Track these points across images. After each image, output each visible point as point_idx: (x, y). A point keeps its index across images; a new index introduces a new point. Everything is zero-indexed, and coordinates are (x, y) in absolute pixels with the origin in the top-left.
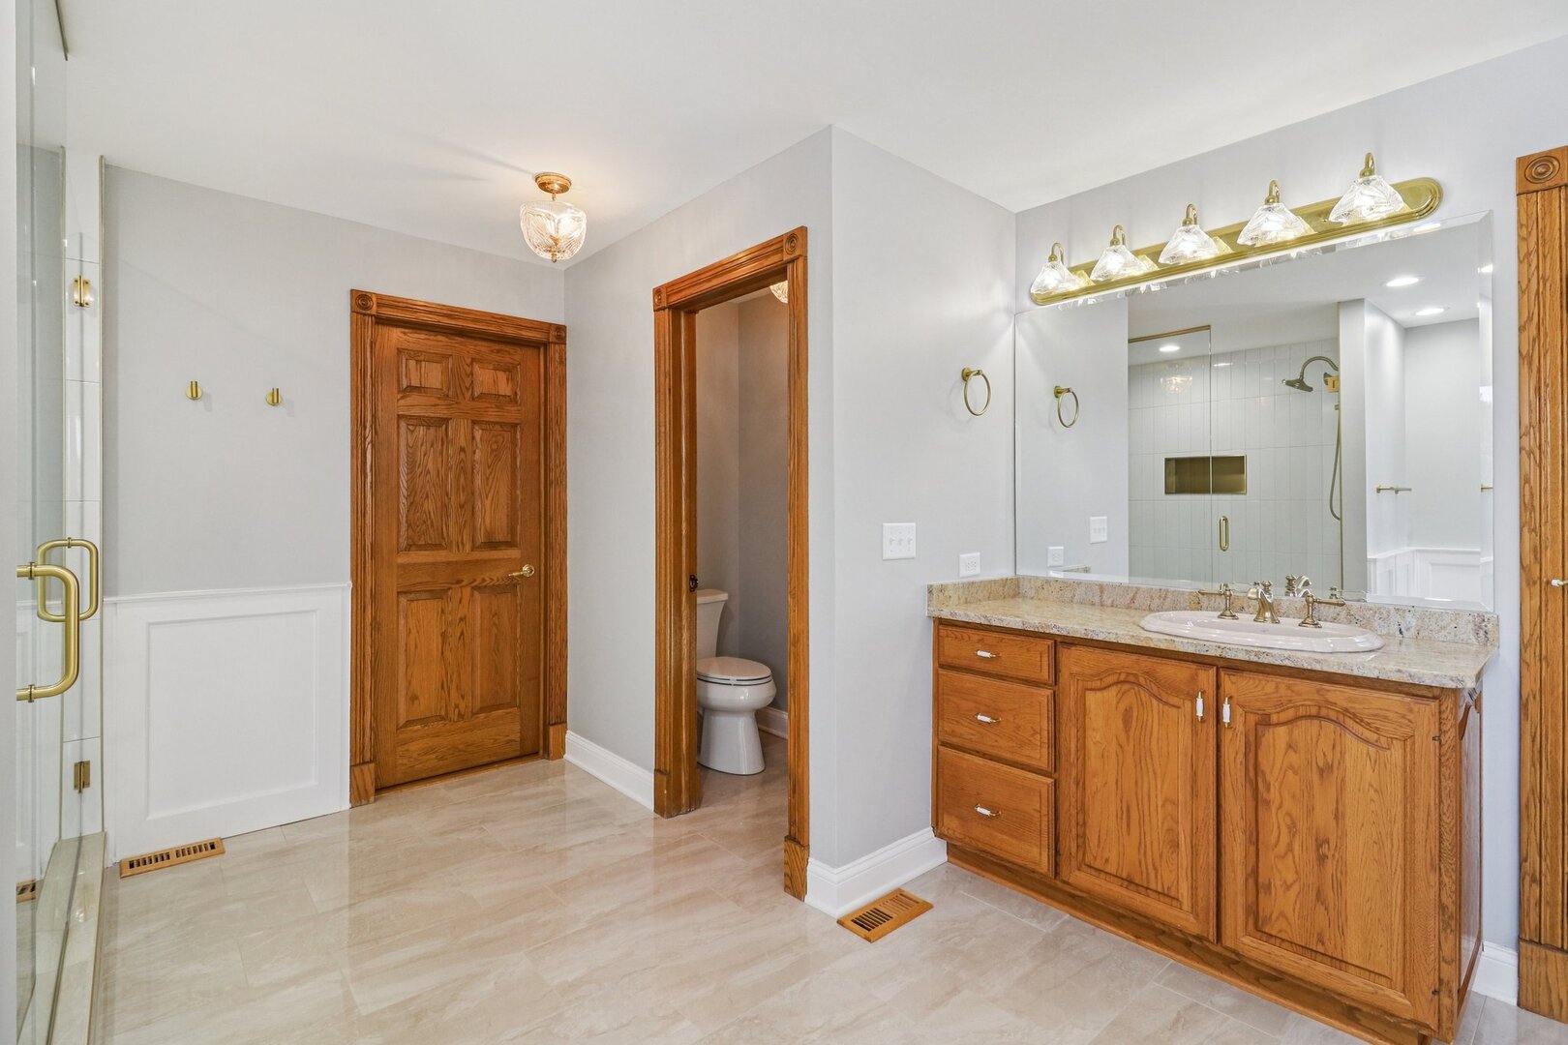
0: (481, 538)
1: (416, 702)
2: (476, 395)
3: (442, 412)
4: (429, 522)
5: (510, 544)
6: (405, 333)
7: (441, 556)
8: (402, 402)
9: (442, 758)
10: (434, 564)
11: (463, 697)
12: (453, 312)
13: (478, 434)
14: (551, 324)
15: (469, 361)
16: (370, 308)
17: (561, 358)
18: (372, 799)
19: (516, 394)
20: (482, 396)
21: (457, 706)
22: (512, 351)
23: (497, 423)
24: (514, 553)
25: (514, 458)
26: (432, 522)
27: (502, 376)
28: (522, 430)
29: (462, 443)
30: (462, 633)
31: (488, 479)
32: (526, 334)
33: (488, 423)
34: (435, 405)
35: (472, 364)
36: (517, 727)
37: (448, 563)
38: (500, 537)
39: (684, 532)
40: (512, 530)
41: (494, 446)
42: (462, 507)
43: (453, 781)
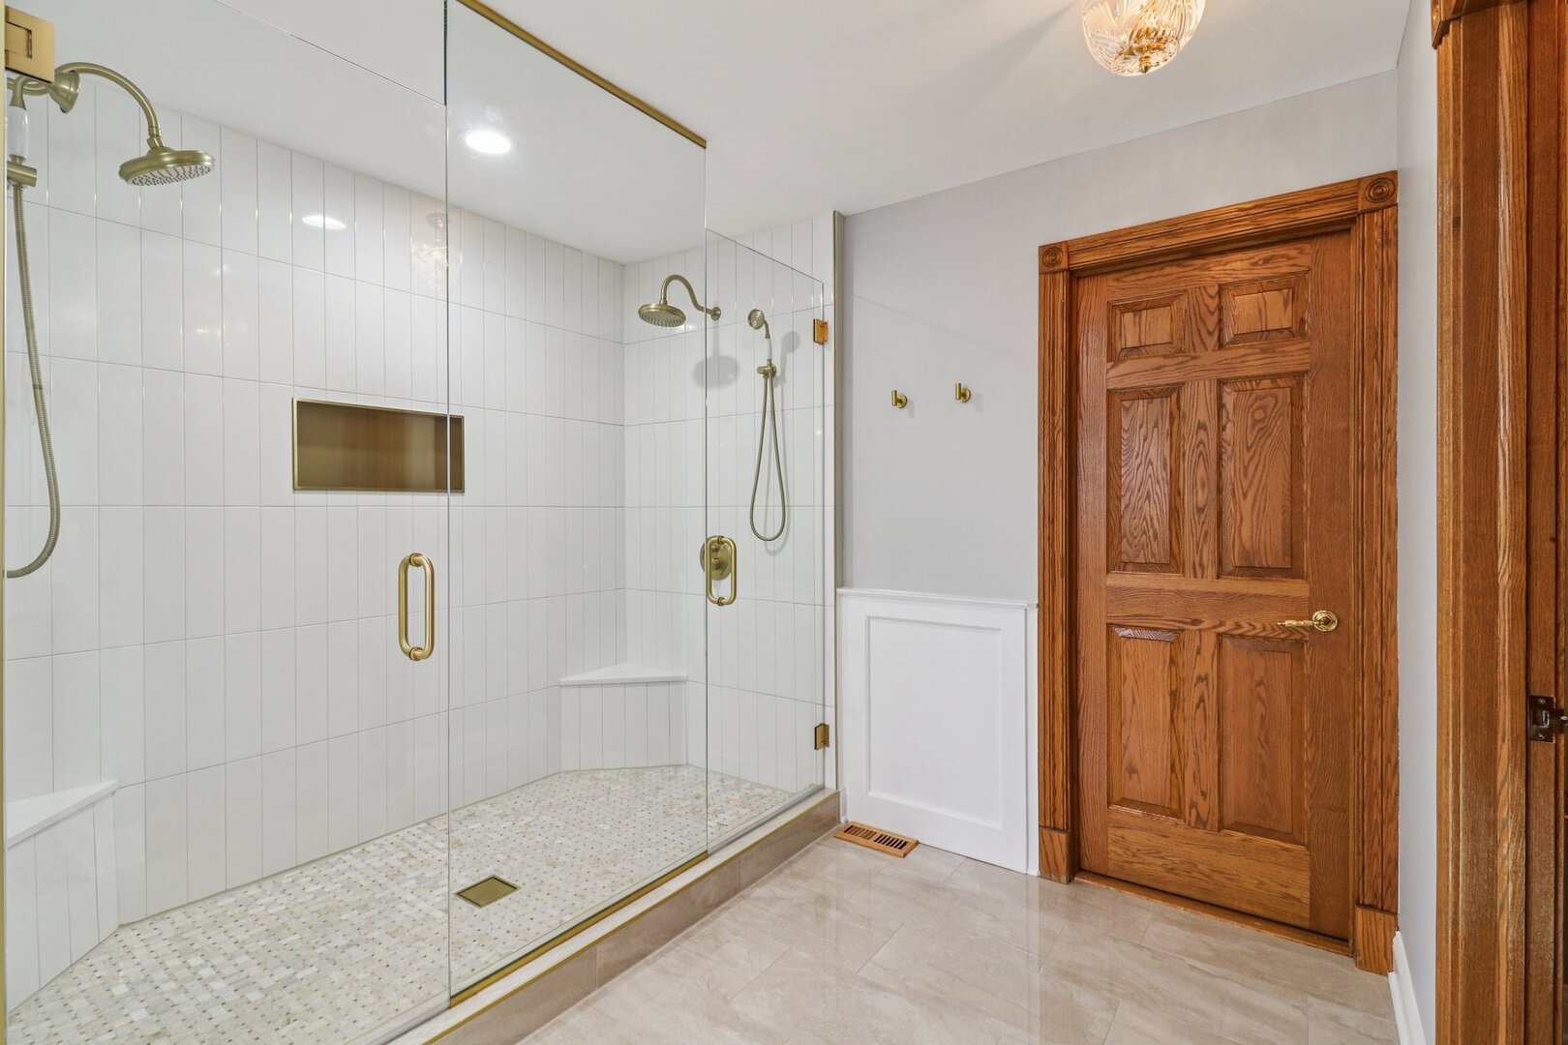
0: (1233, 559)
1: (1135, 776)
2: (1227, 340)
3: (1171, 376)
4: (1151, 533)
5: (1291, 572)
6: (1117, 280)
7: (1169, 581)
8: (1113, 372)
9: (1171, 870)
10: (1159, 591)
11: (1204, 794)
12: (1172, 227)
13: (1229, 400)
14: (1360, 180)
15: (1213, 291)
16: (1059, 263)
17: (1384, 233)
18: (1064, 878)
19: (1302, 321)
20: (1238, 338)
21: (1193, 805)
22: (1293, 253)
23: (1260, 378)
24: (1298, 589)
25: (1296, 429)
26: (1155, 533)
27: (1275, 299)
28: (1313, 381)
29: (1202, 416)
30: (1202, 700)
31: (1246, 468)
32: (1305, 216)
33: (1249, 378)
34: (1158, 368)
35: (1219, 293)
37: (1179, 592)
38: (1268, 560)
40: (1293, 551)
41: (1259, 415)
42: (1200, 510)
43: (1179, 911)
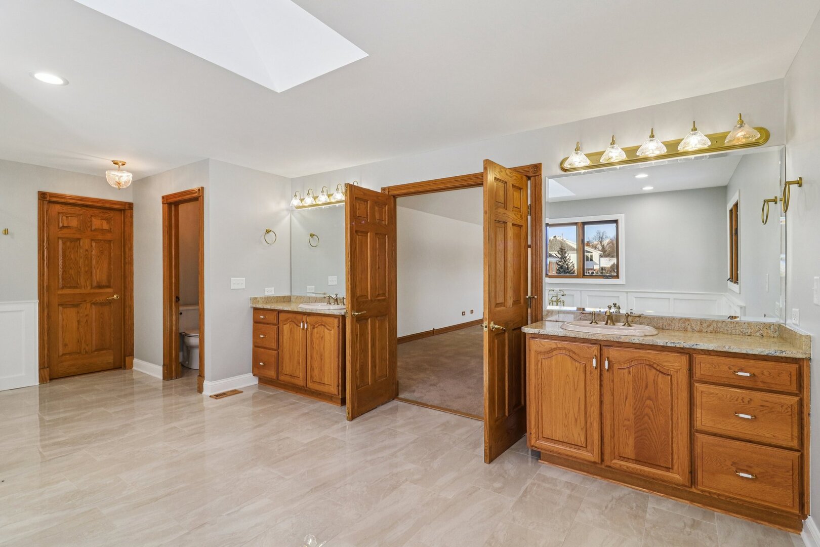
0: (95, 284)
1: (67, 347)
2: (93, 229)
3: (77, 236)
4: (72, 278)
5: (108, 287)
6: (61, 206)
7: (77, 291)
8: (59, 232)
9: (78, 369)
10: (74, 294)
11: (87, 345)
12: (82, 199)
13: (94, 244)
14: (126, 203)
15: (89, 216)
16: (46, 198)
17: (131, 215)
18: (48, 381)
19: (111, 229)
20: (95, 230)
21: (85, 349)
22: (109, 212)
23: (102, 240)
24: (110, 290)
25: (110, 254)
26: (73, 278)
27: (105, 222)
28: (114, 243)
29: (87, 248)
30: (87, 321)
31: (98, 262)
32: (115, 206)
33: (99, 240)
34: (74, 233)
35: (91, 217)
36: (112, 358)
37: (80, 294)
38: (104, 283)
39: (173, 282)
40: (109, 281)
41: (101, 249)
42: (86, 272)
43: (83, 376)
